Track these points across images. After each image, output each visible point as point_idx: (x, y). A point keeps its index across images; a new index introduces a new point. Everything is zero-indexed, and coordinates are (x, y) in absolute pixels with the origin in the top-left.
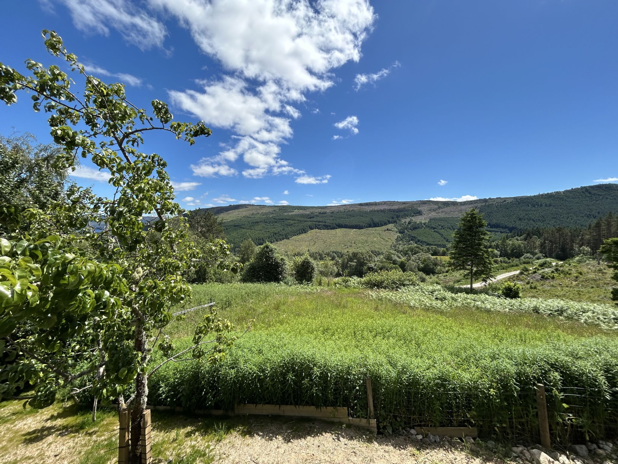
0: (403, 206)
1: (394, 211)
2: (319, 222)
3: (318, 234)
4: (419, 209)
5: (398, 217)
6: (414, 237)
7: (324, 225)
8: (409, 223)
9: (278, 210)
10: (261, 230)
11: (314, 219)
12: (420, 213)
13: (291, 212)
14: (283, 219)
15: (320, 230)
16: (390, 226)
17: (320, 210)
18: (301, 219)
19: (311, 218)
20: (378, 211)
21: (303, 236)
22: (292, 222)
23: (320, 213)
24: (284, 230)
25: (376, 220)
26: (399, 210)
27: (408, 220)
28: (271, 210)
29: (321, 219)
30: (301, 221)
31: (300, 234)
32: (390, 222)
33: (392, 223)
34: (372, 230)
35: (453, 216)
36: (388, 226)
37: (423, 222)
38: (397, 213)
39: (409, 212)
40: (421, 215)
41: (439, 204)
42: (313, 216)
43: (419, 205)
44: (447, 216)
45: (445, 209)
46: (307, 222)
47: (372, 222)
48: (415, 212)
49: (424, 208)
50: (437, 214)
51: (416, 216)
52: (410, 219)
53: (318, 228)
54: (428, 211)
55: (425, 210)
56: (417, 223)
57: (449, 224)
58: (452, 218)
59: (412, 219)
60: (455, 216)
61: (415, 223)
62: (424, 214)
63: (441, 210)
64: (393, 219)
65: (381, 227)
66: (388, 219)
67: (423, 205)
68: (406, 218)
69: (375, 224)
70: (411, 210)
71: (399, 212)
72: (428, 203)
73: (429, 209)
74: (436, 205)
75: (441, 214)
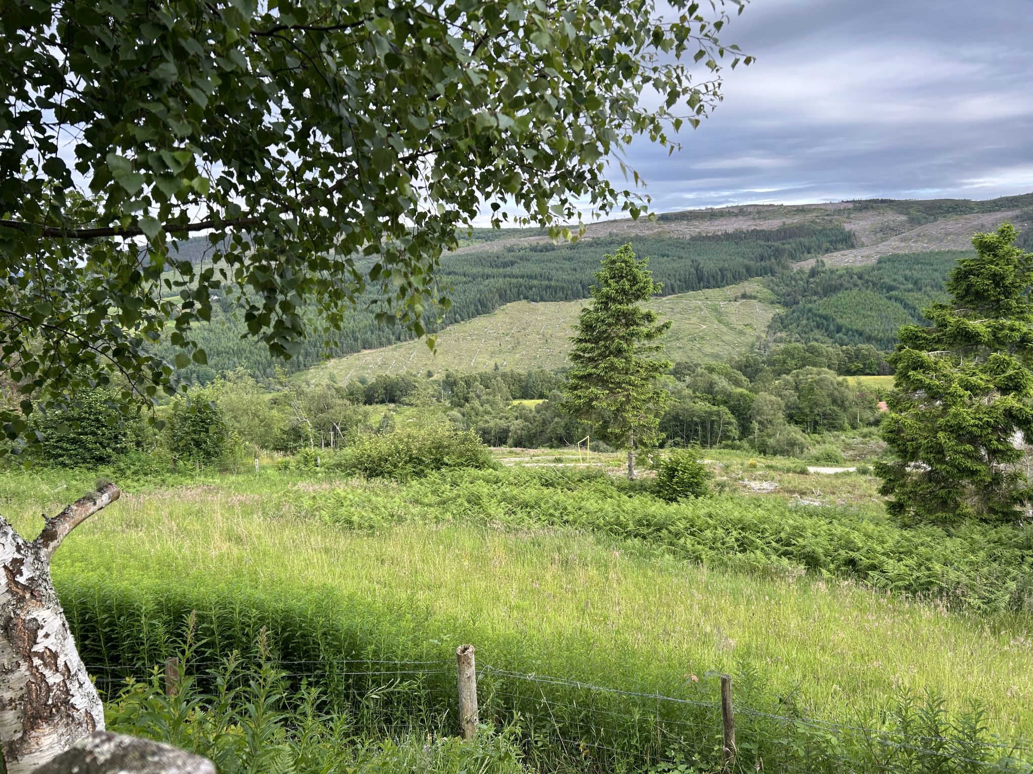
0: (796, 220)
1: (766, 236)
2: (530, 277)
4: (848, 227)
5: (778, 253)
6: (826, 318)
7: (548, 287)
8: (813, 273)
11: (516, 270)
12: (847, 241)
16: (752, 286)
18: (474, 270)
19: (505, 265)
20: (716, 238)
21: (480, 322)
23: (534, 249)
25: (709, 264)
26: (785, 233)
27: (808, 264)
29: (535, 269)
30: (474, 277)
31: (471, 316)
32: (750, 273)
33: (758, 275)
34: (694, 298)
35: (954, 249)
36: (746, 283)
37: (855, 271)
38: (776, 244)
39: (814, 238)
40: (852, 247)
41: (911, 211)
42: (513, 259)
43: (849, 213)
44: (934, 247)
45: (929, 226)
46: (492, 280)
47: (694, 272)
48: (834, 238)
49: (861, 223)
50: (903, 244)
51: (836, 249)
52: (818, 261)
53: (526, 298)
54: (876, 233)
55: (865, 230)
56: (838, 273)
57: (937, 274)
58: (949, 255)
59: (822, 262)
60: (959, 249)
61: (832, 272)
62: (863, 245)
63: (918, 229)
64: (763, 263)
65: (725, 289)
66: (746, 262)
67: (860, 215)
68: (806, 260)
69: (705, 280)
70: (821, 232)
71: (785, 238)
72: (878, 208)
73: (880, 226)
74: (901, 213)
75: (915, 242)
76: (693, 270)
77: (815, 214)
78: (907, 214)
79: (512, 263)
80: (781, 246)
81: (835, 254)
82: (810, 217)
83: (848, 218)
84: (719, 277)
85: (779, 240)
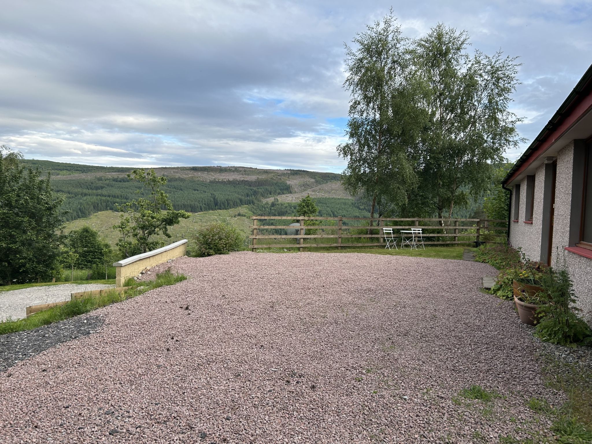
0: (263, 177)
1: (249, 183)
4: (288, 183)
5: (255, 193)
8: (273, 205)
11: (104, 192)
12: (288, 189)
16: (243, 209)
17: (115, 175)
18: (76, 190)
19: (97, 188)
20: (223, 183)
23: (116, 180)
25: (220, 196)
26: (259, 183)
27: (271, 200)
29: (117, 192)
30: (76, 195)
32: (242, 203)
33: (246, 204)
34: (213, 214)
35: (335, 197)
36: (240, 208)
37: (292, 205)
38: (255, 189)
39: (273, 187)
40: (291, 193)
41: (317, 177)
42: (102, 185)
43: (289, 176)
44: (327, 195)
45: (324, 185)
47: (213, 200)
48: (282, 188)
49: (295, 181)
50: (313, 193)
51: (283, 193)
52: (275, 199)
53: (111, 209)
54: (301, 187)
55: (296, 185)
56: (285, 205)
57: (329, 209)
58: (333, 199)
59: (277, 199)
60: (338, 197)
61: (282, 205)
62: (295, 192)
63: (319, 187)
64: (248, 198)
65: (229, 210)
66: (240, 197)
67: (293, 177)
68: (269, 198)
69: (219, 204)
70: (276, 184)
71: (258, 186)
72: (302, 174)
73: (303, 183)
74: (312, 178)
75: (318, 192)
76: (212, 199)
77: (272, 175)
78: (315, 178)
80: (257, 190)
81: (283, 196)
82: (270, 176)
83: (288, 178)
84: (226, 204)
85: (256, 186)
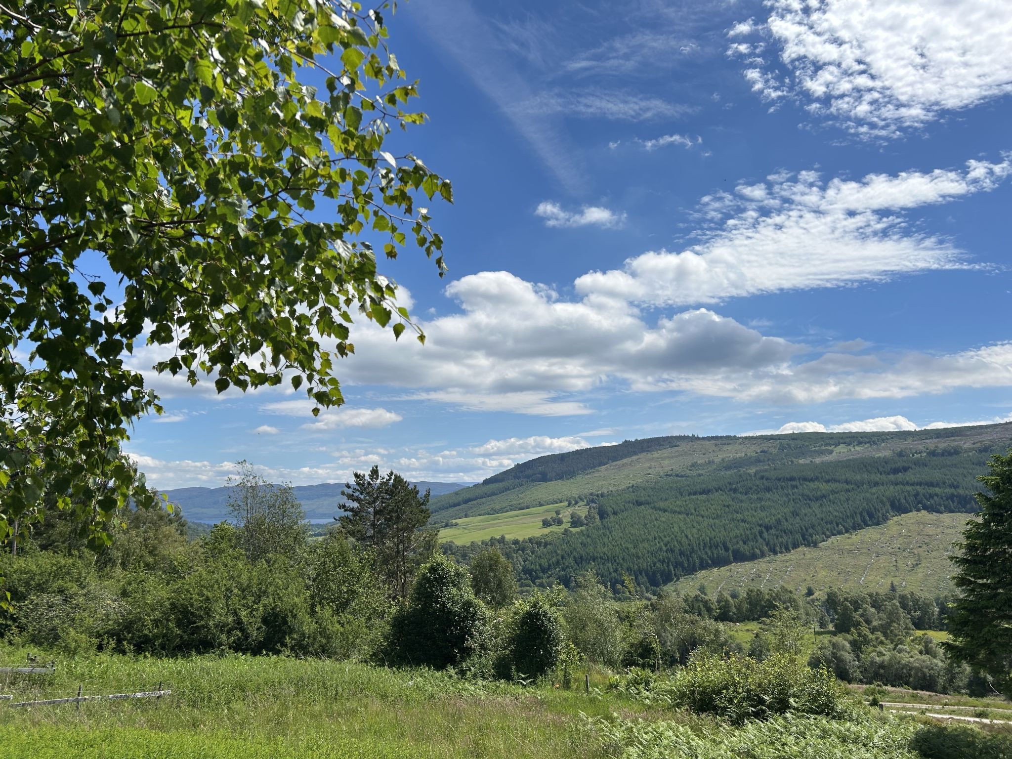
2: (931, 484)
3: (930, 530)
7: (952, 497)
9: (774, 451)
10: (718, 517)
13: (821, 453)
14: (792, 479)
15: (934, 516)
17: (931, 444)
18: (858, 477)
19: (896, 471)
21: (869, 534)
22: (824, 487)
23: (932, 453)
24: (795, 514)
28: (752, 451)
29: (937, 475)
30: (858, 484)
31: (856, 527)
42: (905, 465)
46: (881, 487)
53: (925, 508)
79: (905, 469)
